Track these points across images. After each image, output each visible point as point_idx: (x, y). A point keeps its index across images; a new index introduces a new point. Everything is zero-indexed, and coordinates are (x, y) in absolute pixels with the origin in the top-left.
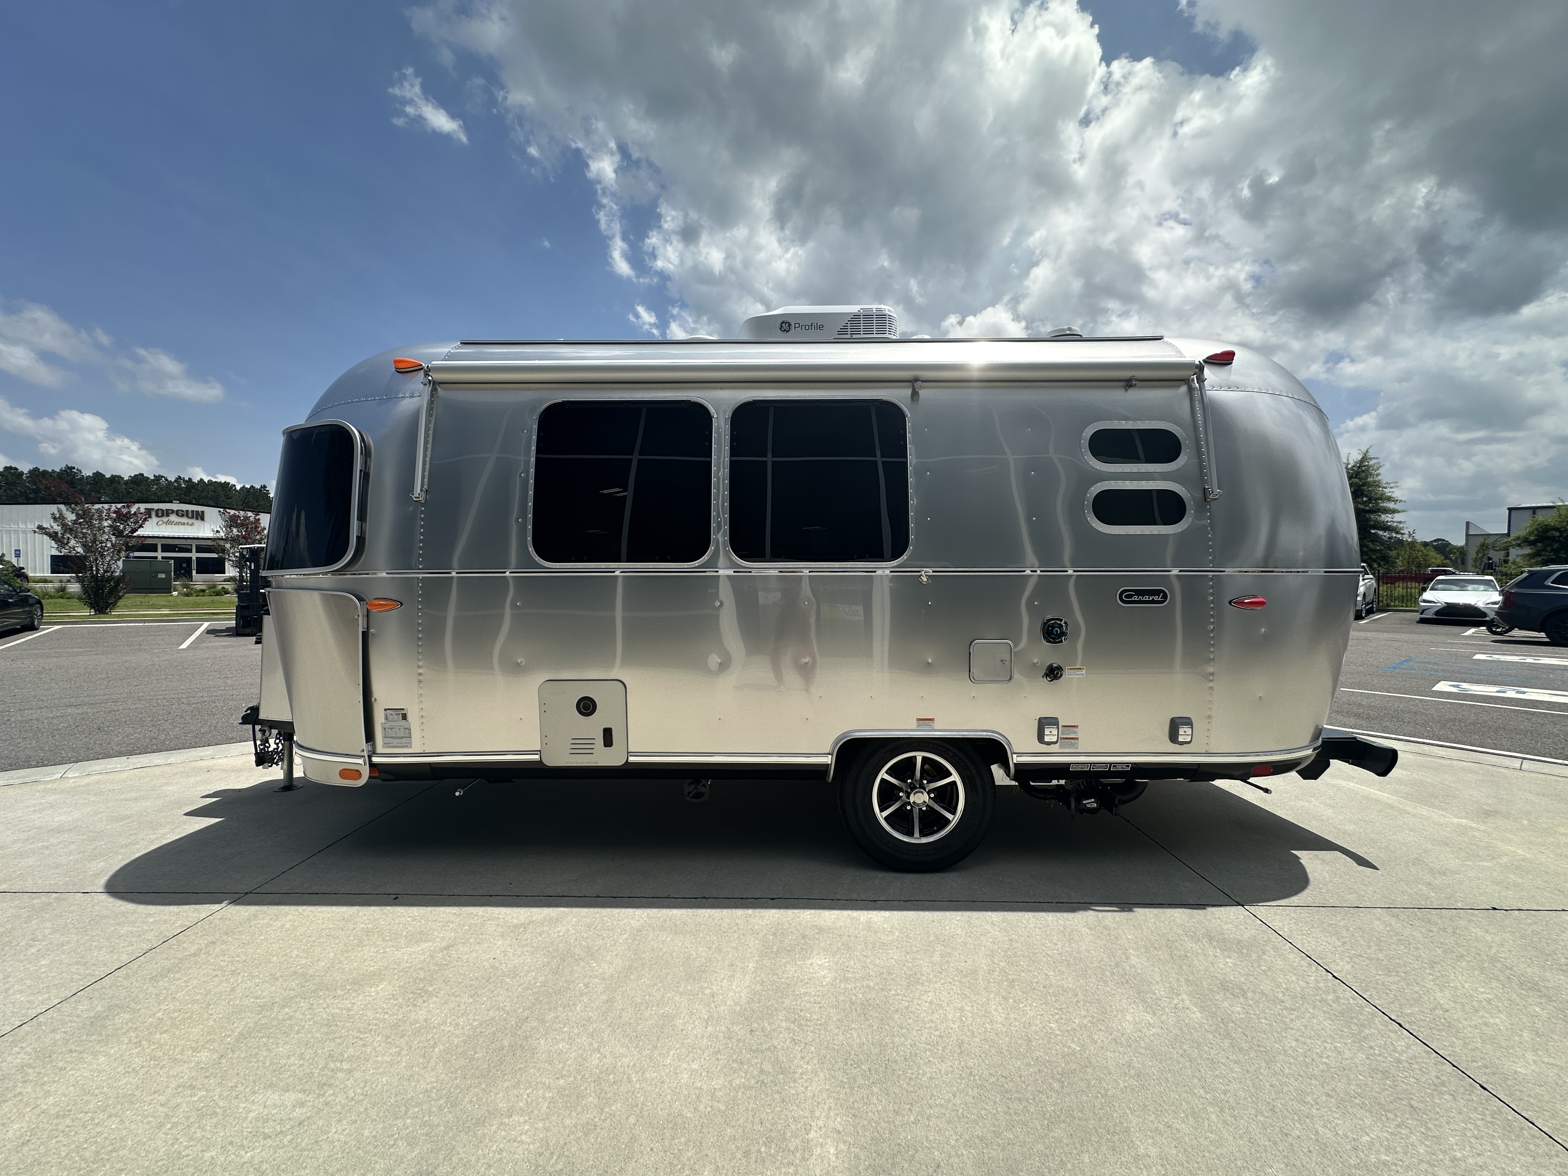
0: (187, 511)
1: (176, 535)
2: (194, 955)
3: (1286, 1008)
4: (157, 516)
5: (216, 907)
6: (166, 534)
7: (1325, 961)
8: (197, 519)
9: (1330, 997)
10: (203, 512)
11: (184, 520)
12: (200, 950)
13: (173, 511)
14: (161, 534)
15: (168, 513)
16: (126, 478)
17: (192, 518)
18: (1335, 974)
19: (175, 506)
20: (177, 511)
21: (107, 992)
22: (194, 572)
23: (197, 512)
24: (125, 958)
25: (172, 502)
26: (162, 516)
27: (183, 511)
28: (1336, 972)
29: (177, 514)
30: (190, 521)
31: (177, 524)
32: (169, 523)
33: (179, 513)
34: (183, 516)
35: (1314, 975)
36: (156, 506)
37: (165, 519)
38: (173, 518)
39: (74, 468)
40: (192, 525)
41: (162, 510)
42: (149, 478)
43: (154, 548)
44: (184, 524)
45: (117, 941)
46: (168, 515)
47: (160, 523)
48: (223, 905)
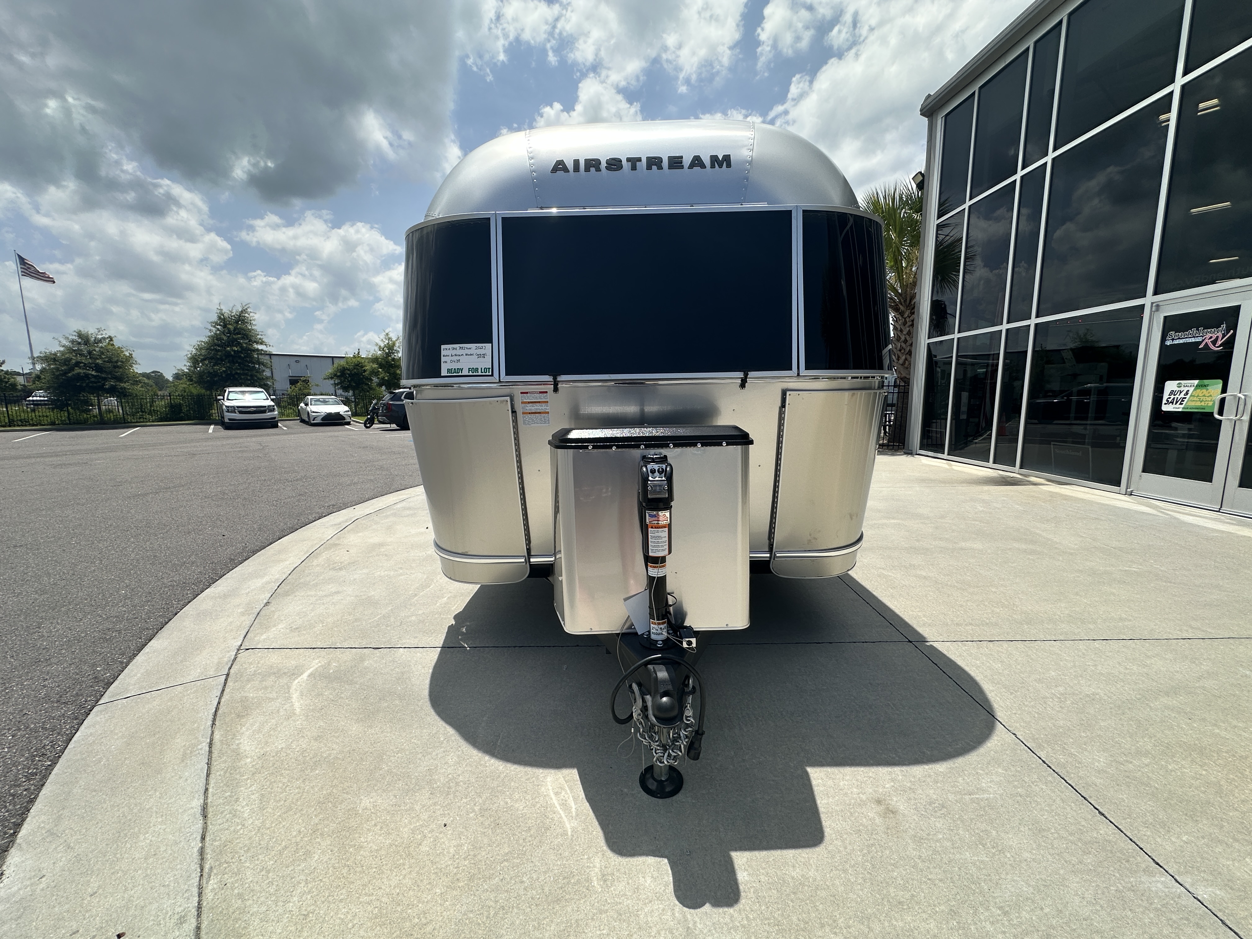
2: (971, 624)
5: (935, 645)
12: (966, 625)
21: (1020, 632)
24: (1005, 645)
45: (1005, 660)
48: (931, 643)
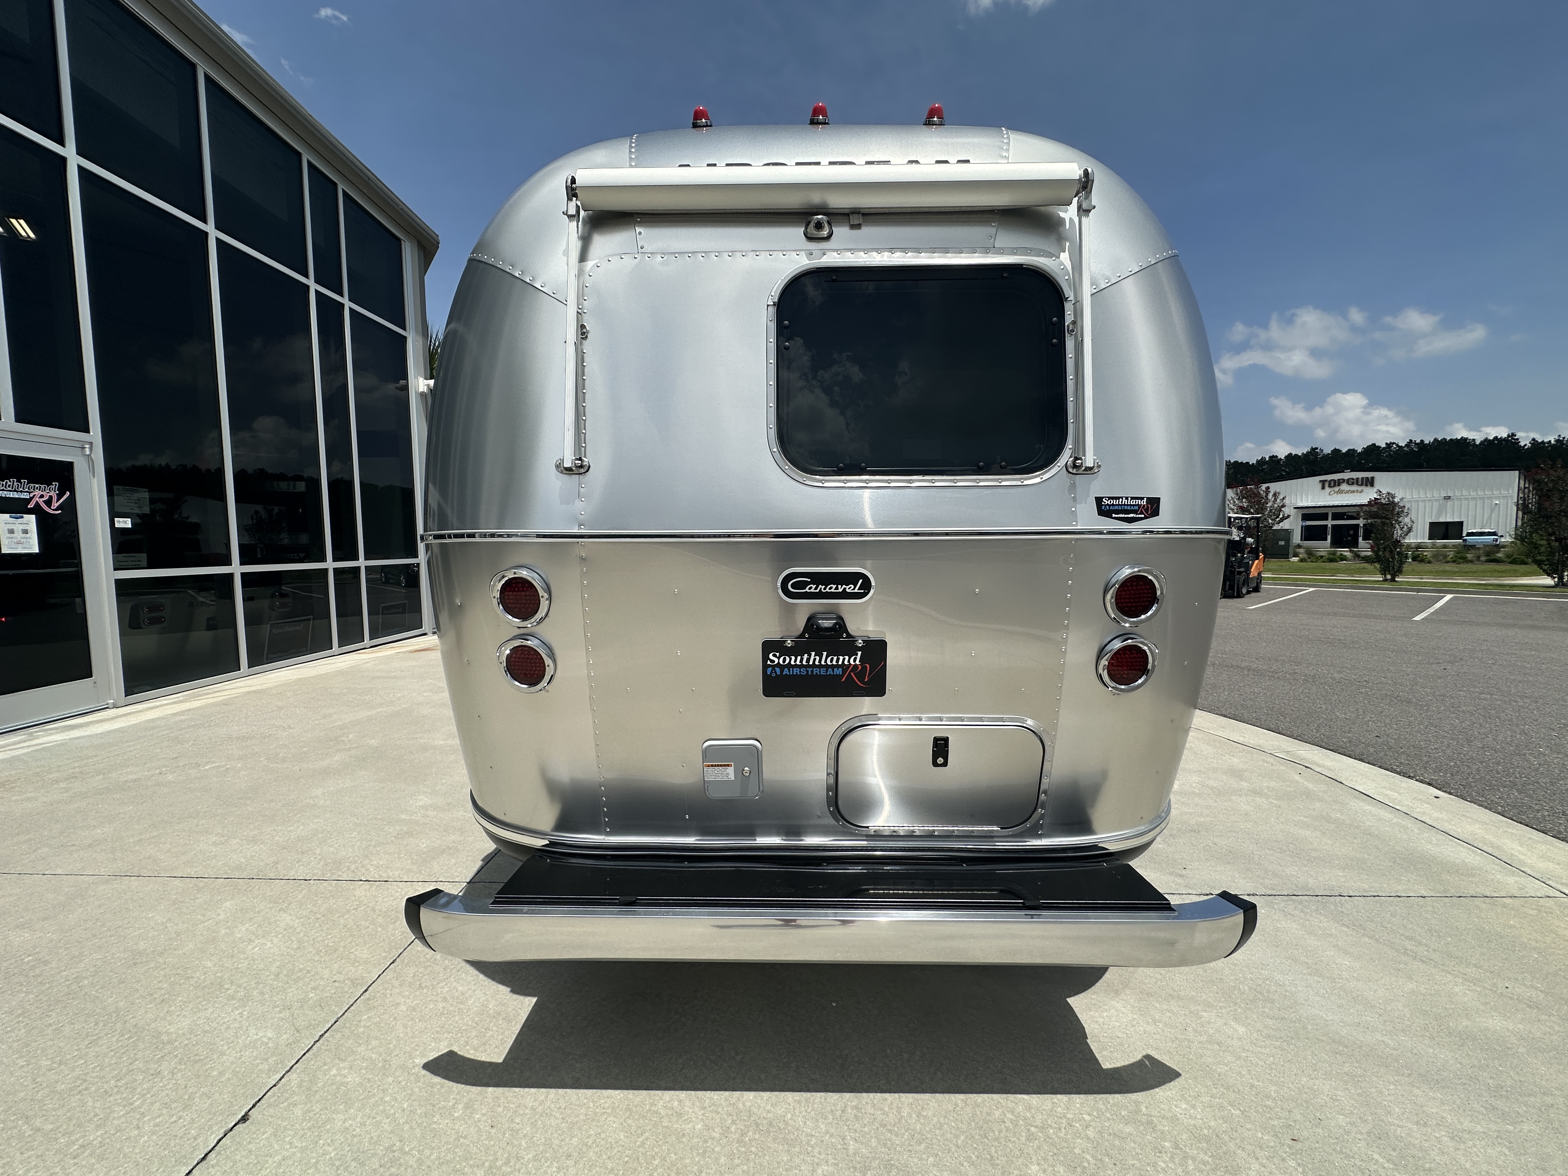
0: (1358, 479)
1: (1345, 503)
3: (369, 846)
4: (1330, 486)
6: (1336, 503)
7: (375, 887)
8: (1366, 485)
9: (353, 867)
10: (1373, 478)
11: (1355, 488)
13: (1344, 480)
14: (1331, 503)
15: (1339, 483)
16: (1359, 450)
17: (1362, 485)
18: (361, 882)
19: (1347, 475)
20: (1348, 480)
22: (1360, 539)
23: (1367, 478)
25: (1343, 472)
26: (1334, 486)
27: (1353, 479)
28: (363, 884)
29: (1348, 483)
30: (1360, 488)
31: (1347, 492)
32: (1340, 492)
33: (1350, 482)
34: (1353, 484)
35: (373, 874)
36: (1329, 477)
37: (1336, 489)
38: (1344, 487)
39: (1317, 448)
40: (1361, 492)
41: (1334, 481)
42: (1380, 447)
43: (1324, 517)
44: (1353, 492)
46: (1339, 485)
47: (1333, 492)
